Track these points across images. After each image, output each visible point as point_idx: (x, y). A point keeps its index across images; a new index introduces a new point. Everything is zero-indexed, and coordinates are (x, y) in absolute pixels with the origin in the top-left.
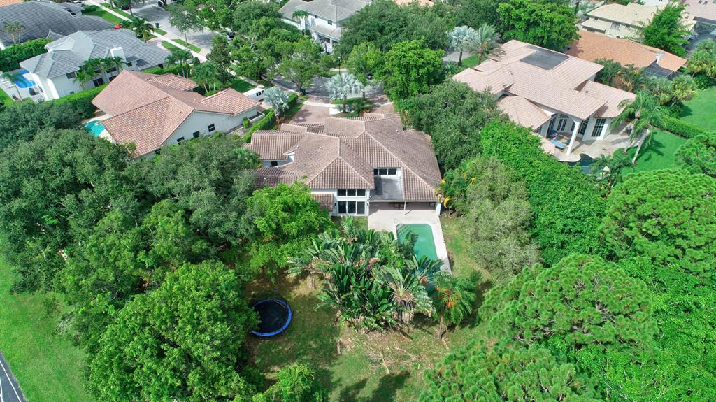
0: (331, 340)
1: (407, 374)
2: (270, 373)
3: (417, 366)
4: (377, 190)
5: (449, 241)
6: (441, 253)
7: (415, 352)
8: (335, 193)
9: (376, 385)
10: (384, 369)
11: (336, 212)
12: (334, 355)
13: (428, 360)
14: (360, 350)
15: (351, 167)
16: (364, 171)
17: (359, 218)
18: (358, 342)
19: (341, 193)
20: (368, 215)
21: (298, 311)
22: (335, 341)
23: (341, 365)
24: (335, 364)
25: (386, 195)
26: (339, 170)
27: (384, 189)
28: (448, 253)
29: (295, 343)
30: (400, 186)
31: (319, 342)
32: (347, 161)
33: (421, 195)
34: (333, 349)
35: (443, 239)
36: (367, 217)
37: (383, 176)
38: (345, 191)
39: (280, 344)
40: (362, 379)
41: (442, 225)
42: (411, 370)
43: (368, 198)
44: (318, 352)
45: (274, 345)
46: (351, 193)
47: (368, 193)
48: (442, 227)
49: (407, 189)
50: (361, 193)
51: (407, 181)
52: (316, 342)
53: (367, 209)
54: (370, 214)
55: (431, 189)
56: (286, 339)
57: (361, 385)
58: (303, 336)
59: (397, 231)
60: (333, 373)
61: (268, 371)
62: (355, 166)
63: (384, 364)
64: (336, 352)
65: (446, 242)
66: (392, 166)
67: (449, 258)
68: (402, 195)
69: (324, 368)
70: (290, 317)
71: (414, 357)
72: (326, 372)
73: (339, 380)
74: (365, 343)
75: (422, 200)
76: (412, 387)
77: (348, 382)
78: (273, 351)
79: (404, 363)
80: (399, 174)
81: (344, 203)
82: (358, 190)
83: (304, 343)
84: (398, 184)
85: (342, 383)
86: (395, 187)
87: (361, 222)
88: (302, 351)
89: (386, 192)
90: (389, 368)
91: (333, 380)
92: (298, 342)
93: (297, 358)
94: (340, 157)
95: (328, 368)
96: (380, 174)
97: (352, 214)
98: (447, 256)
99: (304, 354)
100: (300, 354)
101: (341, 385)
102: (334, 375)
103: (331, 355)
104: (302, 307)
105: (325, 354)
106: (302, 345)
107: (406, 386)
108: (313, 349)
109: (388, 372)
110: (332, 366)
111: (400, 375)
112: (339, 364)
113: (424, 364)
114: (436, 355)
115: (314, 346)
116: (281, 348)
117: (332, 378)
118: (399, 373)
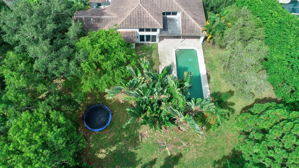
0: (135, 132)
1: (180, 155)
2: (99, 154)
3: (186, 150)
4: (165, 28)
5: (207, 62)
6: (203, 71)
7: (185, 140)
8: (138, 30)
9: (162, 163)
10: (167, 152)
11: (138, 41)
12: (138, 142)
13: (193, 146)
14: (153, 139)
15: (148, 12)
16: (156, 15)
17: (152, 44)
18: (152, 133)
19: (141, 30)
20: (158, 42)
21: (115, 111)
22: (138, 132)
23: (142, 149)
24: (138, 148)
25: (170, 31)
26: (140, 14)
27: (168, 26)
28: (207, 71)
29: (114, 133)
30: (179, 24)
31: (128, 133)
32: (145, 8)
33: (192, 31)
34: (137, 138)
35: (204, 60)
36: (157, 44)
37: (168, 16)
38: (144, 29)
39: (105, 134)
40: (154, 158)
41: (203, 50)
42: (183, 152)
43: (159, 33)
44: (128, 140)
45: (102, 135)
46: (148, 30)
47: (158, 30)
48: (203, 52)
49: (184, 27)
50: (155, 30)
51: (184, 21)
52: (126, 133)
53: (157, 40)
54: (159, 41)
55: (199, 27)
56: (109, 131)
57: (153, 162)
58: (119, 128)
59: (176, 54)
60: (137, 154)
61: (99, 153)
62: (150, 11)
63: (167, 149)
64: (139, 140)
65: (205, 63)
66: (174, 10)
67: (207, 74)
68: (180, 31)
69: (132, 151)
70: (110, 118)
71: (184, 144)
72: (132, 153)
73: (140, 159)
74: (155, 134)
75: (193, 34)
76: (183, 164)
77: (145, 161)
78: (101, 139)
79: (179, 148)
80: (179, 15)
81: (143, 36)
82: (152, 29)
83: (120, 133)
84: (178, 22)
85: (142, 161)
86: (176, 25)
87: (153, 47)
88: (118, 139)
89: (170, 29)
90: (170, 151)
91: (137, 159)
92: (116, 133)
93: (115, 144)
94: (141, 5)
95: (134, 151)
96: (166, 15)
97: (148, 42)
98: (206, 73)
99: (119, 141)
100: (117, 141)
101: (141, 163)
102: (137, 156)
103: (135, 142)
104: (118, 109)
105: (132, 141)
106: (118, 135)
107: (180, 163)
108: (125, 138)
109: (169, 154)
110: (137, 149)
111: (176, 156)
112: (140, 148)
113: (191, 149)
114: (197, 142)
115: (125, 136)
116: (106, 137)
117: (136, 158)
118: (175, 154)
